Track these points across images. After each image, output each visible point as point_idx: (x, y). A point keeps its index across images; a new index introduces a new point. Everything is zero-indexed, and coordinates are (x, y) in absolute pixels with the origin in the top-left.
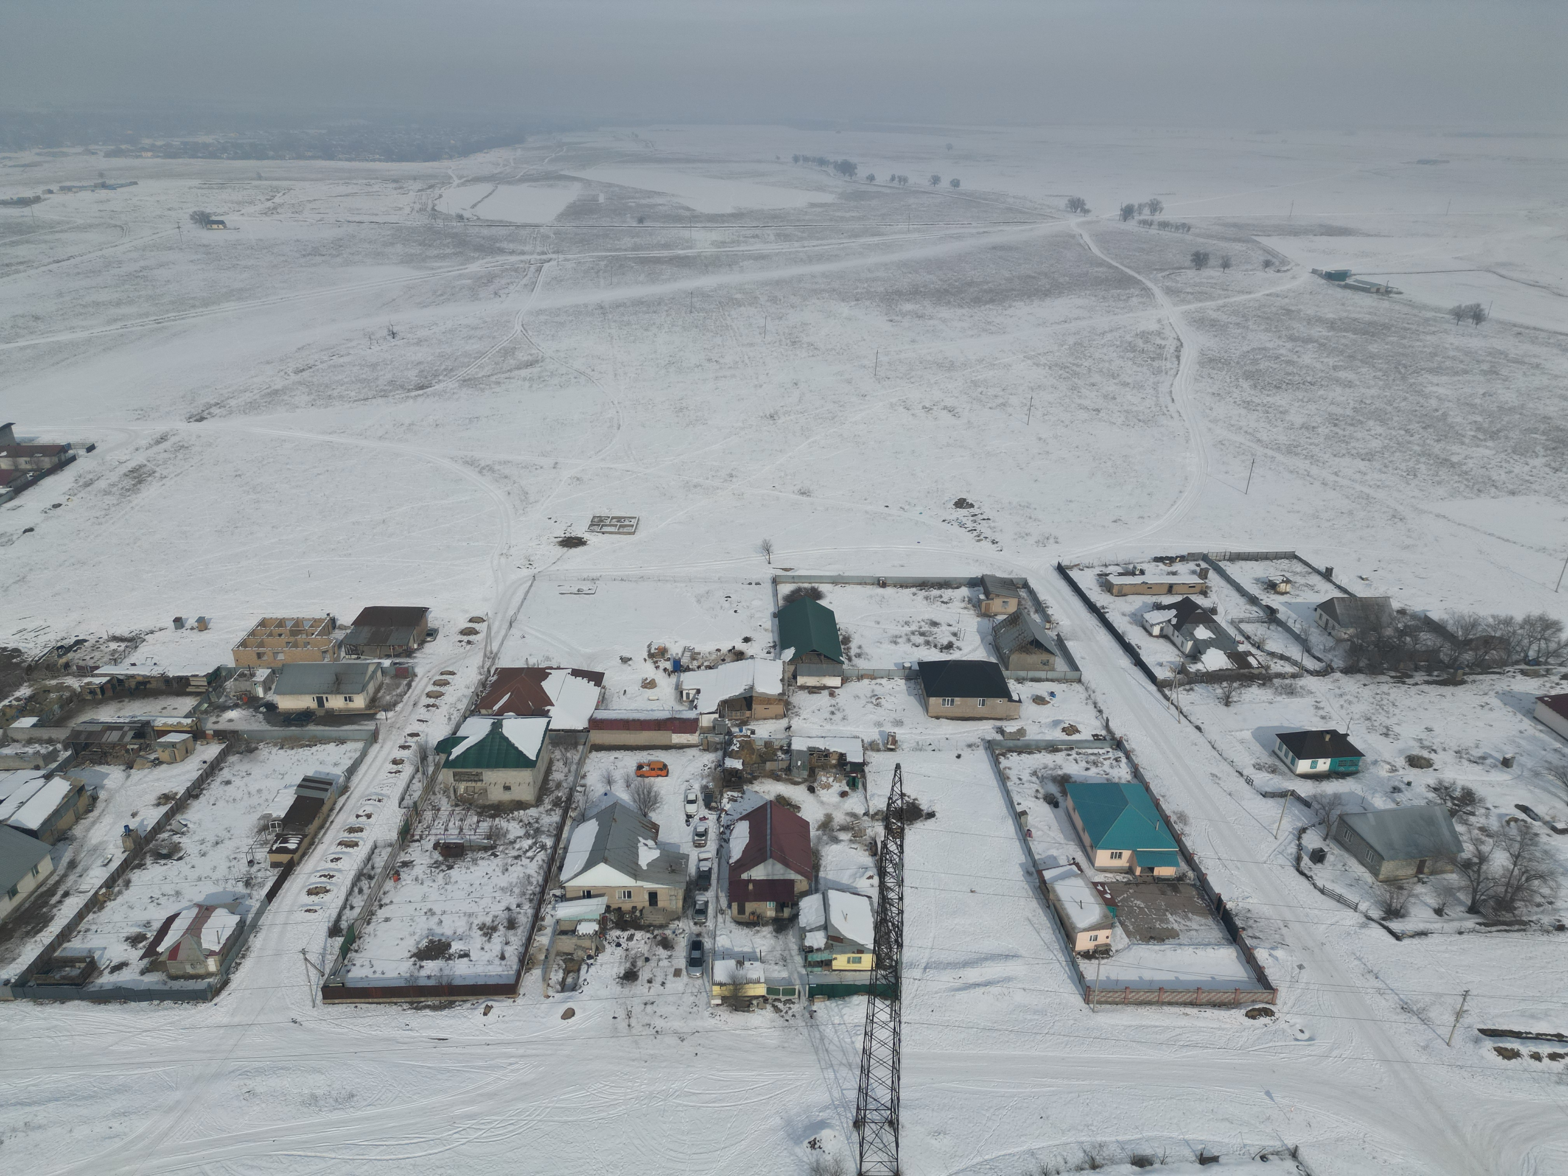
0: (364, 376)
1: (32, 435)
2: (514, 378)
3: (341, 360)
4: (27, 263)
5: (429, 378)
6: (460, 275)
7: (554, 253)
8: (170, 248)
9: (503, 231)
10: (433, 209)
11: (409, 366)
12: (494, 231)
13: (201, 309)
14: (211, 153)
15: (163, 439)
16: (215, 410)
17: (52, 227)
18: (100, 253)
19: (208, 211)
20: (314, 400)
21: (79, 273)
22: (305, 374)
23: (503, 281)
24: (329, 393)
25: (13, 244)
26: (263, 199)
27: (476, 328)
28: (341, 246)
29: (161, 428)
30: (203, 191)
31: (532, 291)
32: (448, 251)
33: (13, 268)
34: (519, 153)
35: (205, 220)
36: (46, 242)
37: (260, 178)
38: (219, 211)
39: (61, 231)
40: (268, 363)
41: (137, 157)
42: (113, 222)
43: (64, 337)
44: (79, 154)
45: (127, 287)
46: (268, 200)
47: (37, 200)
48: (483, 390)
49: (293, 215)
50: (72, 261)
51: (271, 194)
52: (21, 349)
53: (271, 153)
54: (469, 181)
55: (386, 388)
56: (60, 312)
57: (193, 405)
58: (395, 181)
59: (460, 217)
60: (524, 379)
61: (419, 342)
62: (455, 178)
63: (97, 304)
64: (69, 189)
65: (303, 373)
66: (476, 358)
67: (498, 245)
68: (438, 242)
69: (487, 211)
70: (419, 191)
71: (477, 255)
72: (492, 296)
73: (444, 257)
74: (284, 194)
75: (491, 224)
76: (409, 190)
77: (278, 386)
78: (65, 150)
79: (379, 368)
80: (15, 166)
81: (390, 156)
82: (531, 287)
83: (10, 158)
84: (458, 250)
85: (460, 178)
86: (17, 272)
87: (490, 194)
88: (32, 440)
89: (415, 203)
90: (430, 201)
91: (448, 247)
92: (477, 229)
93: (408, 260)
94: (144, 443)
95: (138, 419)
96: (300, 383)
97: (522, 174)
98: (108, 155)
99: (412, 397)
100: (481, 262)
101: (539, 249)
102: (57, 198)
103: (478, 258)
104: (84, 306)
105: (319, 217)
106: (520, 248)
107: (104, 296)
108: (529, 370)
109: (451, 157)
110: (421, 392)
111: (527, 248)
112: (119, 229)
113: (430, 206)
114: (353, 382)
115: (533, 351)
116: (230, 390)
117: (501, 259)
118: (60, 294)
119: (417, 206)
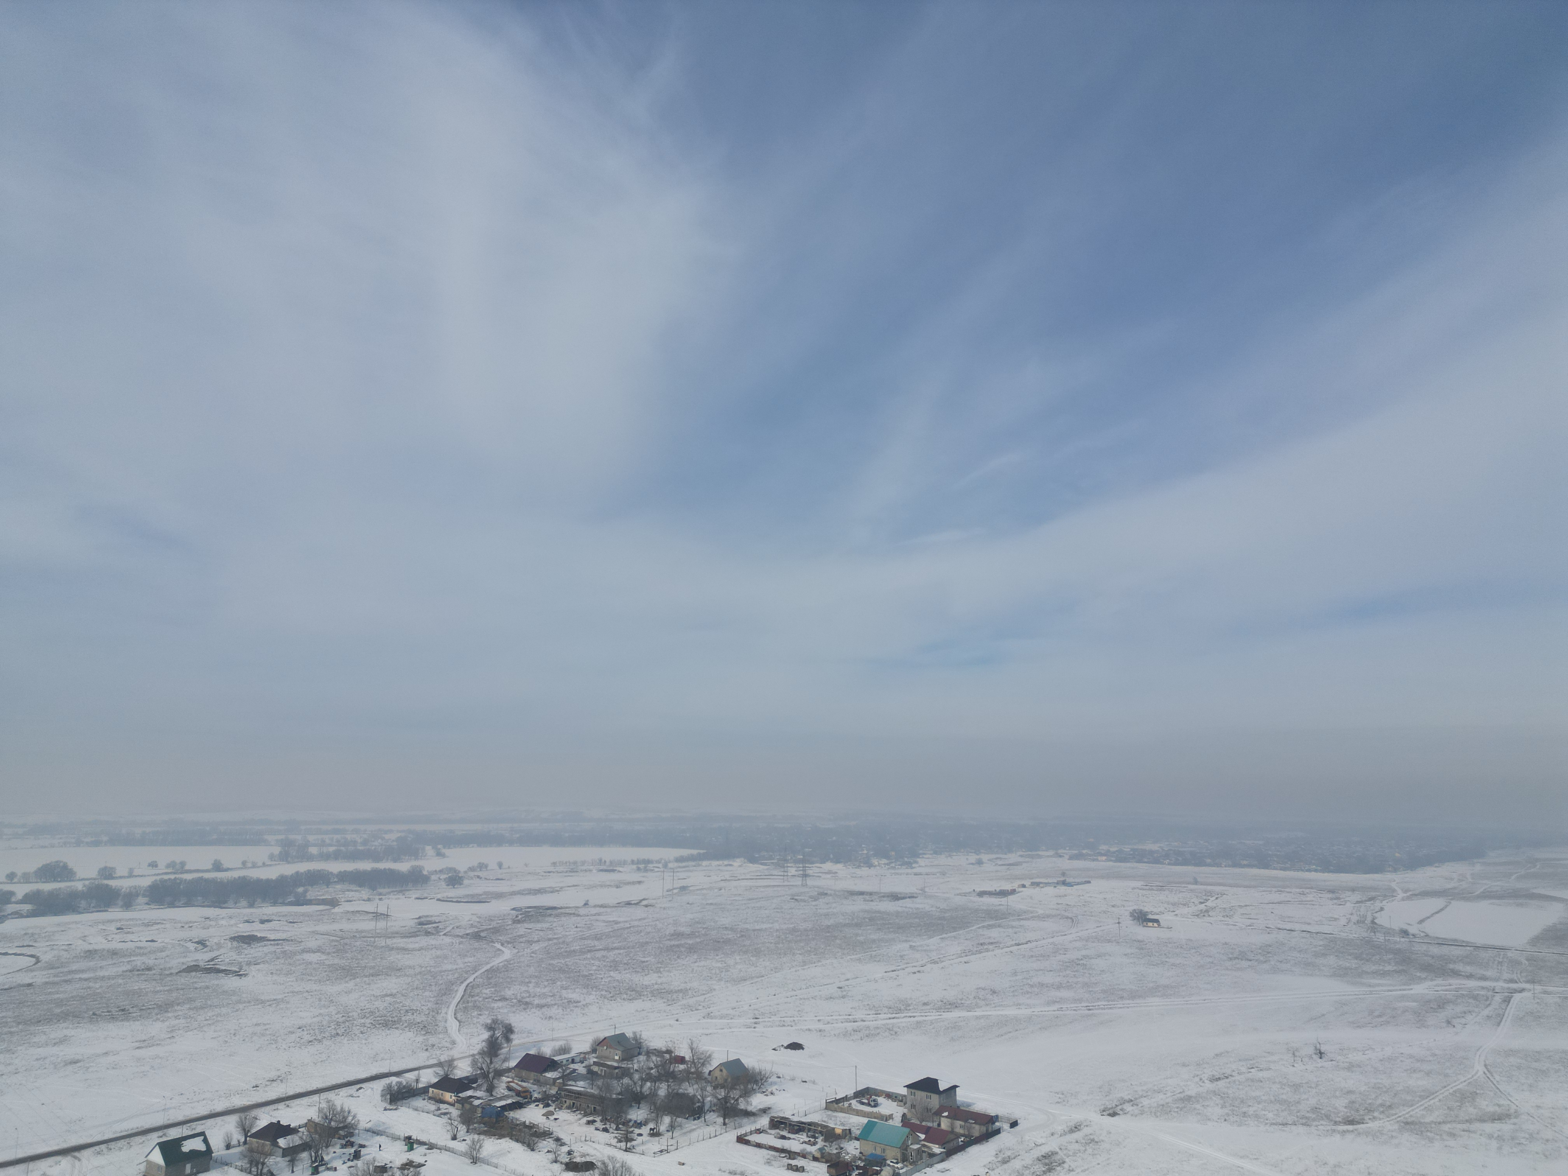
0: (1284, 1097)
1: (969, 1101)
2: (1474, 1132)
3: (1261, 1075)
4: (995, 944)
5: (1362, 1112)
6: (1403, 996)
7: (1528, 982)
8: (1109, 941)
9: (1457, 951)
10: (1373, 922)
11: (1338, 1093)
12: (1445, 950)
13: (1128, 1002)
14: (1155, 859)
15: (1076, 1128)
16: (1128, 1107)
17: (1020, 915)
18: (1051, 940)
19: (1146, 909)
20: (1228, 1115)
21: (1032, 956)
22: (1221, 1084)
23: (1459, 1009)
24: (1244, 1110)
25: (990, 927)
26: (1197, 902)
27: (1422, 1061)
28: (1269, 953)
29: (1077, 1116)
30: (1144, 892)
31: (1499, 1024)
32: (1388, 968)
33: (986, 947)
34: (1478, 868)
35: (1142, 918)
36: (1013, 927)
37: (1196, 882)
38: (1155, 910)
39: (1028, 919)
40: (1184, 1065)
41: (1094, 860)
42: (1066, 914)
43: (1011, 1012)
44: (1051, 856)
45: (1068, 972)
46: (1201, 903)
47: (1013, 892)
48: (1431, 1140)
49: (1223, 919)
50: (1029, 945)
51: (1205, 898)
52: (978, 1018)
53: (1209, 861)
54: (1416, 895)
55: (1308, 1115)
56: (1012, 989)
57: (1108, 1098)
58: (1332, 891)
59: (1405, 933)
60: (1490, 1137)
61: (1351, 1067)
62: (1399, 891)
63: (1042, 985)
64: (1037, 884)
65: (1218, 1083)
66: (1422, 1098)
67: (1451, 966)
68: (1378, 957)
69: (1438, 928)
70: (1358, 902)
71: (1424, 975)
72: (1444, 1025)
73: (1384, 974)
74: (1217, 898)
75: (1442, 942)
76: (1346, 902)
77: (1192, 1093)
78: (1040, 853)
79: (1302, 1090)
80: (1002, 865)
81: (1326, 866)
82: (1498, 1019)
83: (1000, 858)
84: (1401, 968)
85: (1406, 891)
86: (987, 950)
87: (1442, 910)
88: (969, 1105)
89: (1352, 914)
90: (1369, 914)
91: (1389, 964)
92: (1425, 947)
93: (1341, 973)
94: (1059, 1128)
95: (1058, 1103)
96: (1215, 1093)
97: (1482, 890)
98: (1071, 858)
99: (1339, 1132)
100: (1428, 983)
101: (1506, 976)
102: (1027, 892)
103: (1425, 979)
104: (1032, 986)
105: (1249, 922)
106: (1481, 972)
107: (1048, 979)
108: (1497, 1125)
109: (1395, 870)
110: (1350, 1127)
111: (1489, 973)
112: (1070, 920)
113: (1369, 919)
114: (1271, 1102)
115: (1502, 1102)
116: (1144, 1088)
117: (1455, 982)
118: (1015, 973)
119: (1355, 918)
